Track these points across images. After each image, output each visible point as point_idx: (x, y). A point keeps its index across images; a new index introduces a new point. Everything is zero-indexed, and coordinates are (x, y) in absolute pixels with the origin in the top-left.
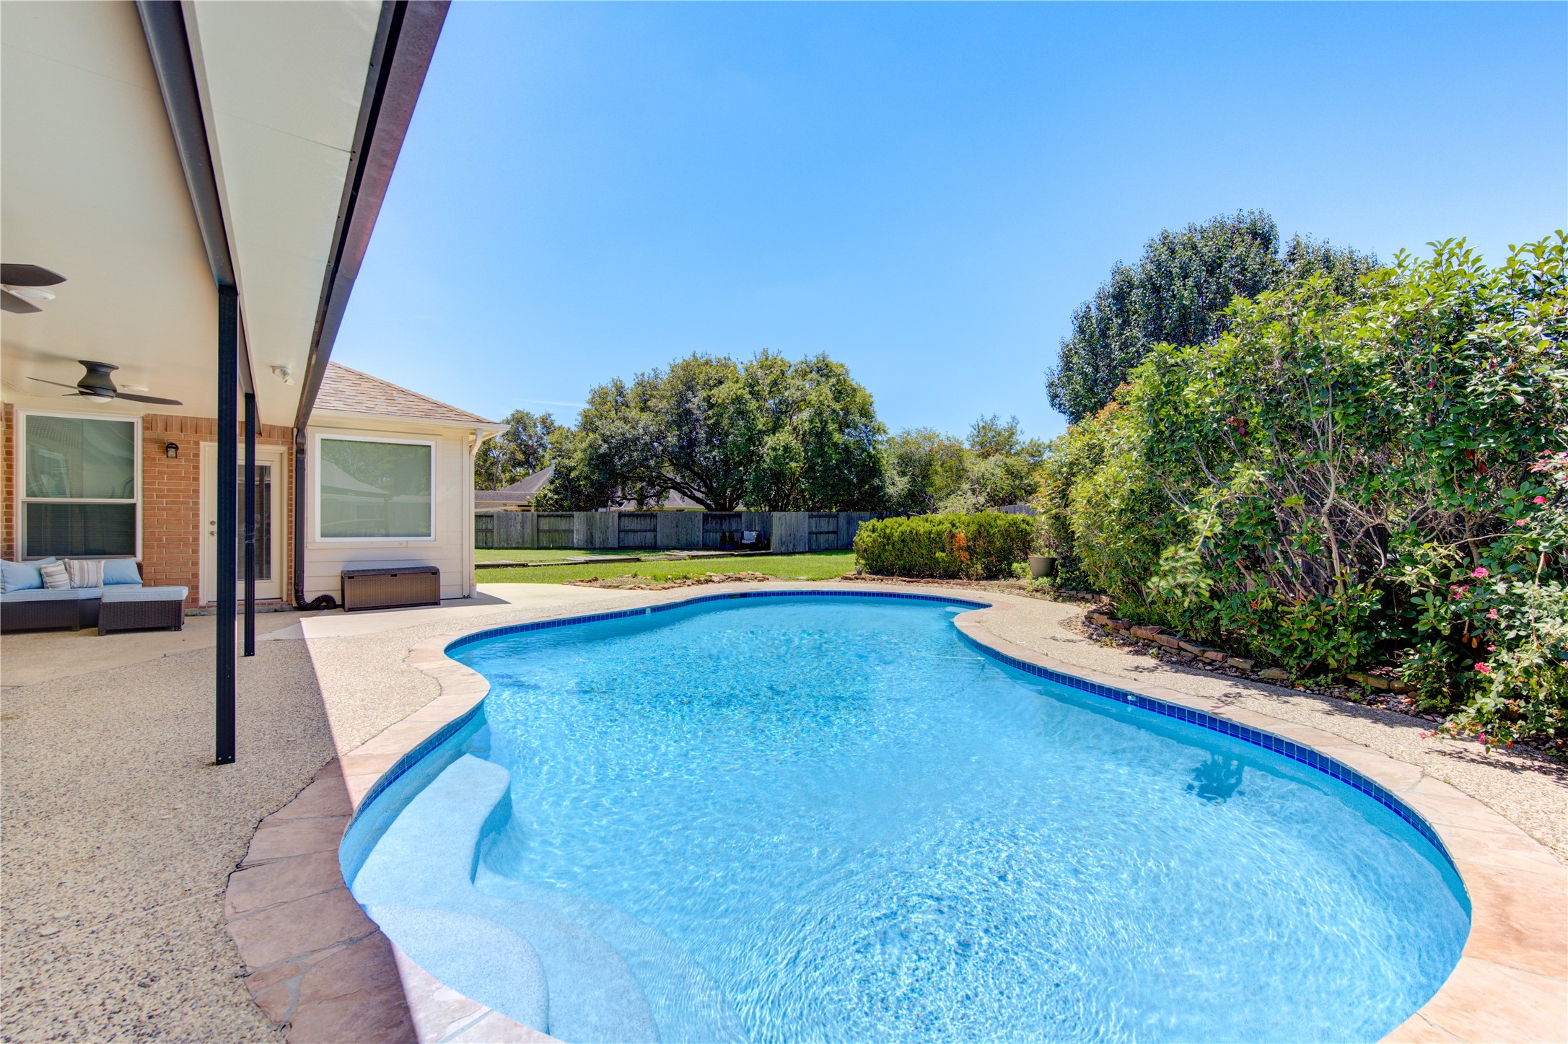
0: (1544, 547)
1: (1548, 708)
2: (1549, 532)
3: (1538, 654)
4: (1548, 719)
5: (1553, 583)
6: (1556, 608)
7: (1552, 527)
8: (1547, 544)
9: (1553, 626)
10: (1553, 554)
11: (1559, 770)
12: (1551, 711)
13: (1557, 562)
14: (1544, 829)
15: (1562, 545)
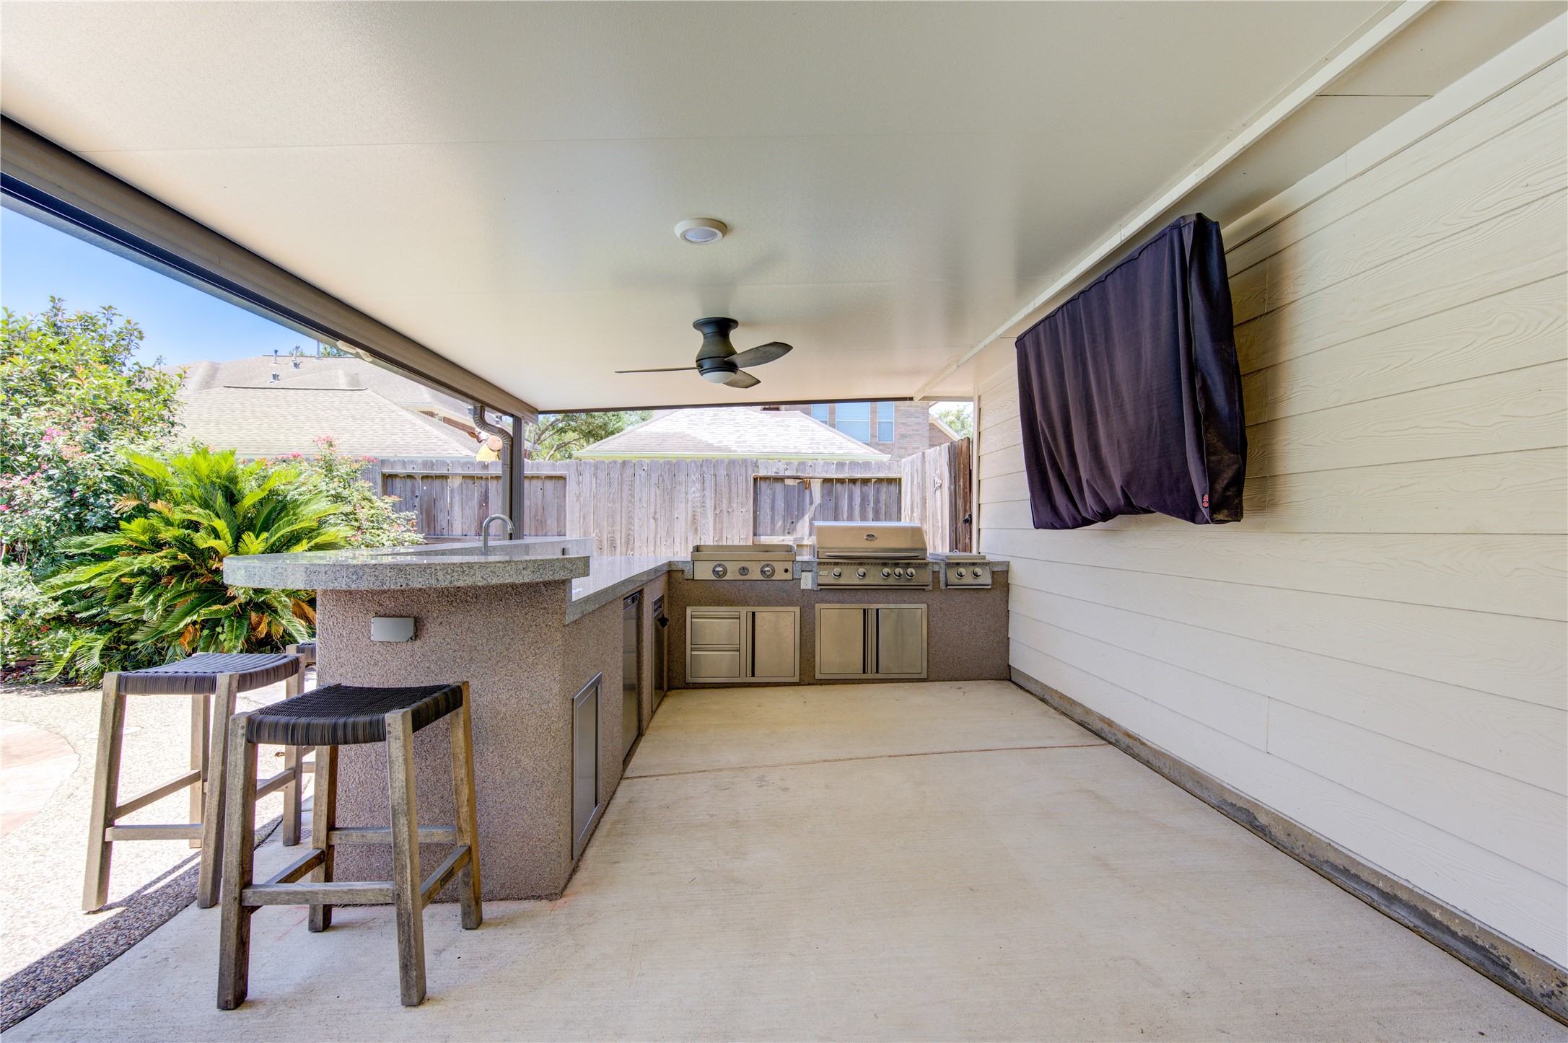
0: (6, 540)
1: (10, 649)
2: (10, 530)
3: (4, 614)
4: (11, 656)
5: (12, 564)
6: (17, 581)
7: (12, 527)
8: (8, 538)
9: (16, 592)
10: (11, 545)
11: (17, 690)
12: (12, 650)
13: (14, 550)
14: (17, 716)
15: (18, 538)
